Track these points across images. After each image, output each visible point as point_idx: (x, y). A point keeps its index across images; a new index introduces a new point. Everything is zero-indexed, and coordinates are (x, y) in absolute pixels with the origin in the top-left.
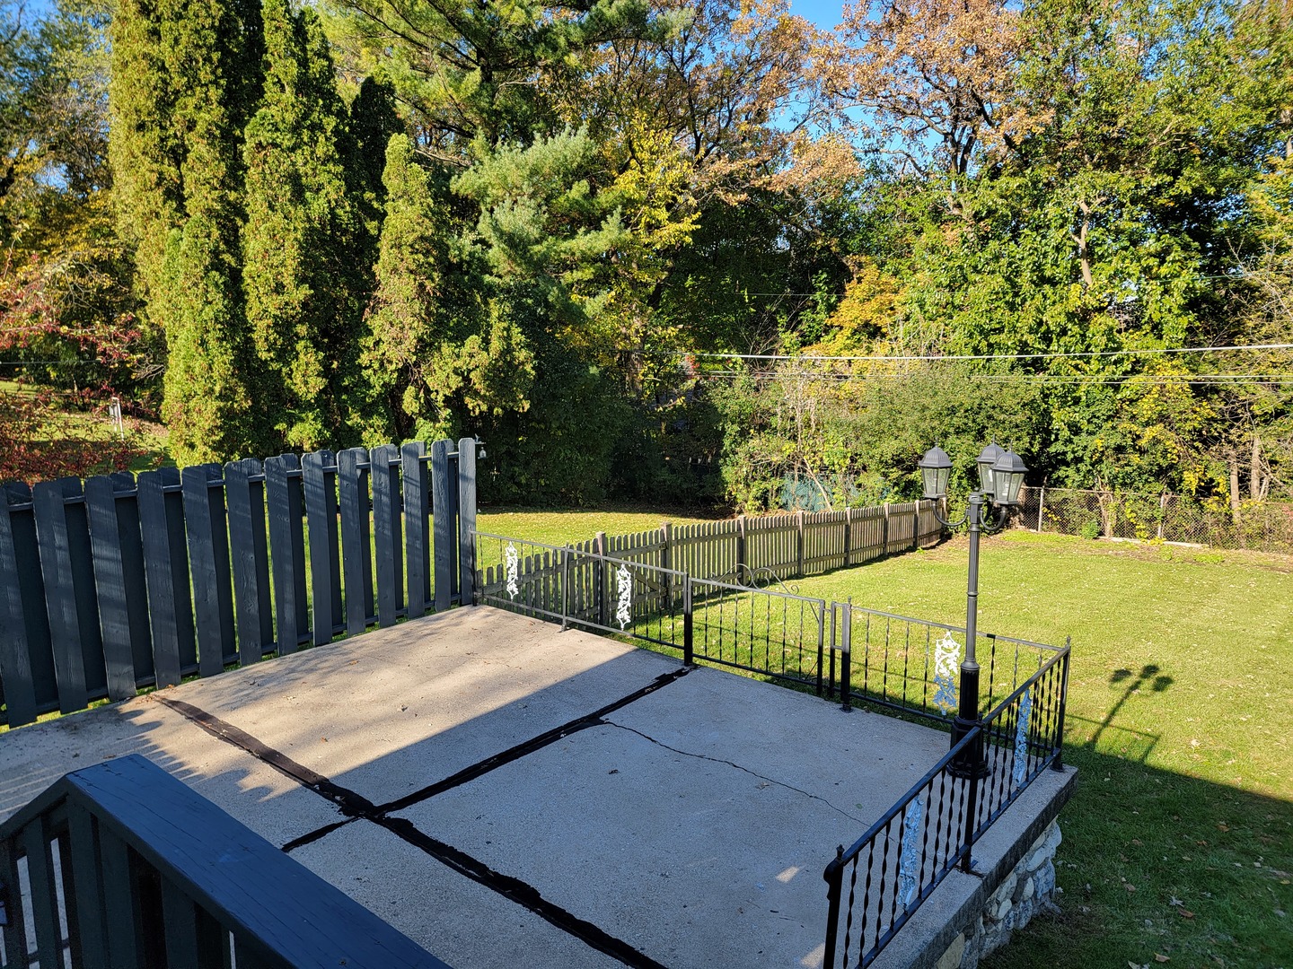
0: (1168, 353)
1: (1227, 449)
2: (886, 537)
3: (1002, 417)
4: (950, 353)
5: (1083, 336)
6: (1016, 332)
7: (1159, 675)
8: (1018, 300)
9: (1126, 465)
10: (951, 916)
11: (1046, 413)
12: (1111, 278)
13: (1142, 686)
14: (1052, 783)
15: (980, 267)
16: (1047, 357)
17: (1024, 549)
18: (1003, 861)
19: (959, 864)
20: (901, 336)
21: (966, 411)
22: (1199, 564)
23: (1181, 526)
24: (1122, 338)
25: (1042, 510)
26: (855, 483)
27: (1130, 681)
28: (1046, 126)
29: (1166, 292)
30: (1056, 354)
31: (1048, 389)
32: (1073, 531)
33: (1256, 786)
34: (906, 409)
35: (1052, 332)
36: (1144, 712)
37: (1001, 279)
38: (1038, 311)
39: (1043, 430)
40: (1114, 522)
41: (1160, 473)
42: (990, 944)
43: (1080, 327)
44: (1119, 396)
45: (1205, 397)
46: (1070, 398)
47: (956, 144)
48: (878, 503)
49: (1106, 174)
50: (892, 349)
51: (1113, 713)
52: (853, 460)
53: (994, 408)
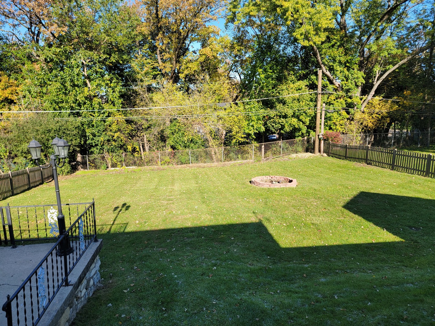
0: (118, 110)
1: (137, 138)
2: (29, 181)
3: (68, 132)
4: (44, 110)
5: (91, 104)
6: (68, 103)
7: (127, 205)
8: (67, 92)
9: (111, 145)
10: (63, 302)
11: (84, 131)
12: (97, 86)
13: (122, 210)
14: (94, 246)
15: (51, 79)
16: (81, 111)
17: (84, 176)
18: (80, 277)
19: (64, 284)
20: (23, 104)
21: (55, 131)
22: (135, 172)
23: (129, 162)
24: (103, 105)
25: (88, 163)
26: (13, 162)
27: (119, 209)
28: (66, 32)
29: (113, 92)
30: (83, 110)
31: (83, 122)
32: (99, 168)
33: (153, 228)
34: (30, 131)
35: (81, 103)
36: (123, 217)
37: (59, 84)
38: (75, 96)
39: (83, 135)
40: (111, 164)
41: (121, 147)
42: (80, 306)
43: (90, 102)
44: (106, 124)
45: (130, 124)
46: (90, 125)
47: (33, 33)
48: (25, 168)
49: (89, 52)
50: (20, 109)
51: (115, 220)
52: (10, 153)
53: (65, 129)
